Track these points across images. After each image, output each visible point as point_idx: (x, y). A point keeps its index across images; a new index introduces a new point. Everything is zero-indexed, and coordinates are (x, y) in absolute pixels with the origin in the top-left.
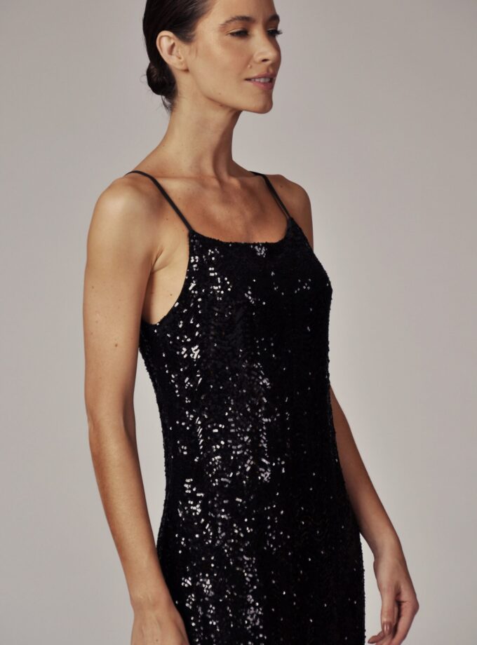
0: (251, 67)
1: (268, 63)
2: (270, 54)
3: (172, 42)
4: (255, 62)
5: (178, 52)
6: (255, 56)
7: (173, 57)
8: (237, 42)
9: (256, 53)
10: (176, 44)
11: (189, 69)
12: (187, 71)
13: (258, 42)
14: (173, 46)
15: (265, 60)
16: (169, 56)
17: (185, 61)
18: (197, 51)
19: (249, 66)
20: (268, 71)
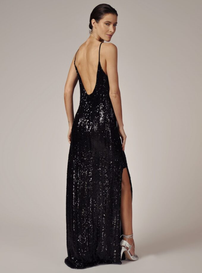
2: (112, 31)
8: (106, 26)
12: (96, 28)
13: (111, 27)
15: (111, 32)
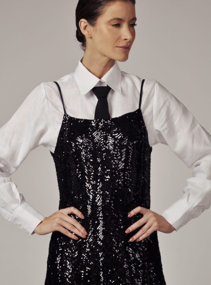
0: (120, 42)
1: (128, 41)
3: (86, 24)
4: (121, 39)
5: (88, 29)
6: (122, 37)
7: (85, 31)
9: (123, 35)
10: (88, 25)
11: (93, 37)
14: (86, 26)
16: (84, 30)
17: (91, 34)
18: (96, 31)
19: (119, 41)
20: (127, 44)
